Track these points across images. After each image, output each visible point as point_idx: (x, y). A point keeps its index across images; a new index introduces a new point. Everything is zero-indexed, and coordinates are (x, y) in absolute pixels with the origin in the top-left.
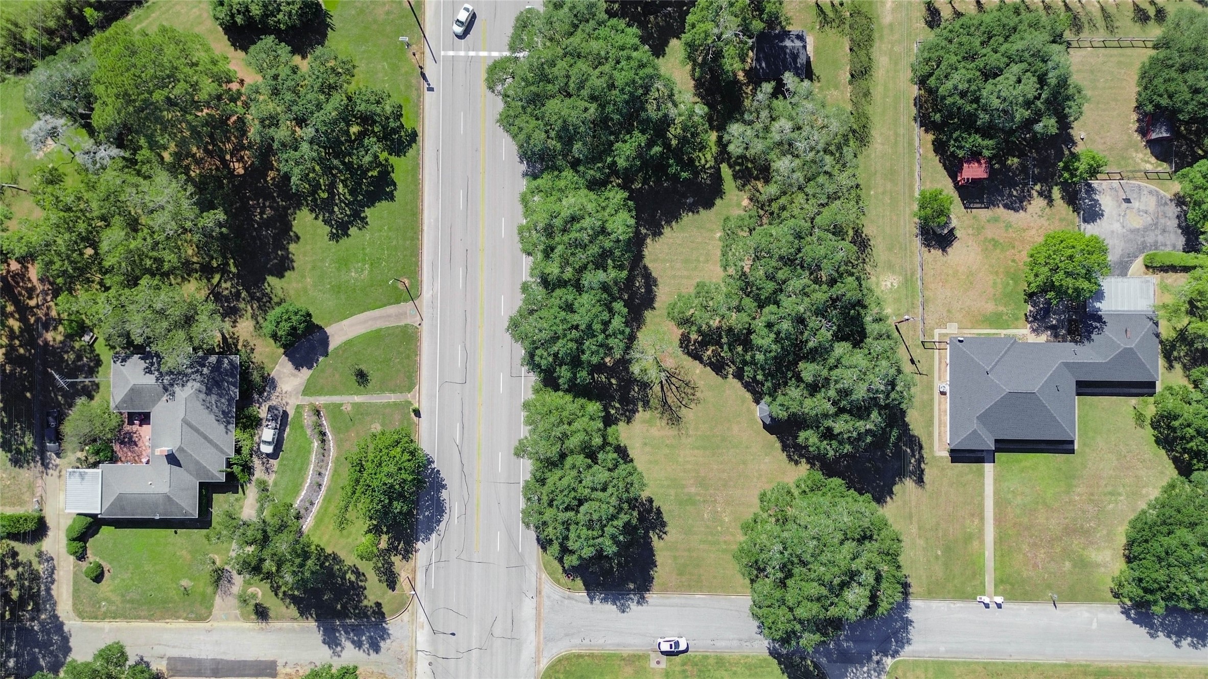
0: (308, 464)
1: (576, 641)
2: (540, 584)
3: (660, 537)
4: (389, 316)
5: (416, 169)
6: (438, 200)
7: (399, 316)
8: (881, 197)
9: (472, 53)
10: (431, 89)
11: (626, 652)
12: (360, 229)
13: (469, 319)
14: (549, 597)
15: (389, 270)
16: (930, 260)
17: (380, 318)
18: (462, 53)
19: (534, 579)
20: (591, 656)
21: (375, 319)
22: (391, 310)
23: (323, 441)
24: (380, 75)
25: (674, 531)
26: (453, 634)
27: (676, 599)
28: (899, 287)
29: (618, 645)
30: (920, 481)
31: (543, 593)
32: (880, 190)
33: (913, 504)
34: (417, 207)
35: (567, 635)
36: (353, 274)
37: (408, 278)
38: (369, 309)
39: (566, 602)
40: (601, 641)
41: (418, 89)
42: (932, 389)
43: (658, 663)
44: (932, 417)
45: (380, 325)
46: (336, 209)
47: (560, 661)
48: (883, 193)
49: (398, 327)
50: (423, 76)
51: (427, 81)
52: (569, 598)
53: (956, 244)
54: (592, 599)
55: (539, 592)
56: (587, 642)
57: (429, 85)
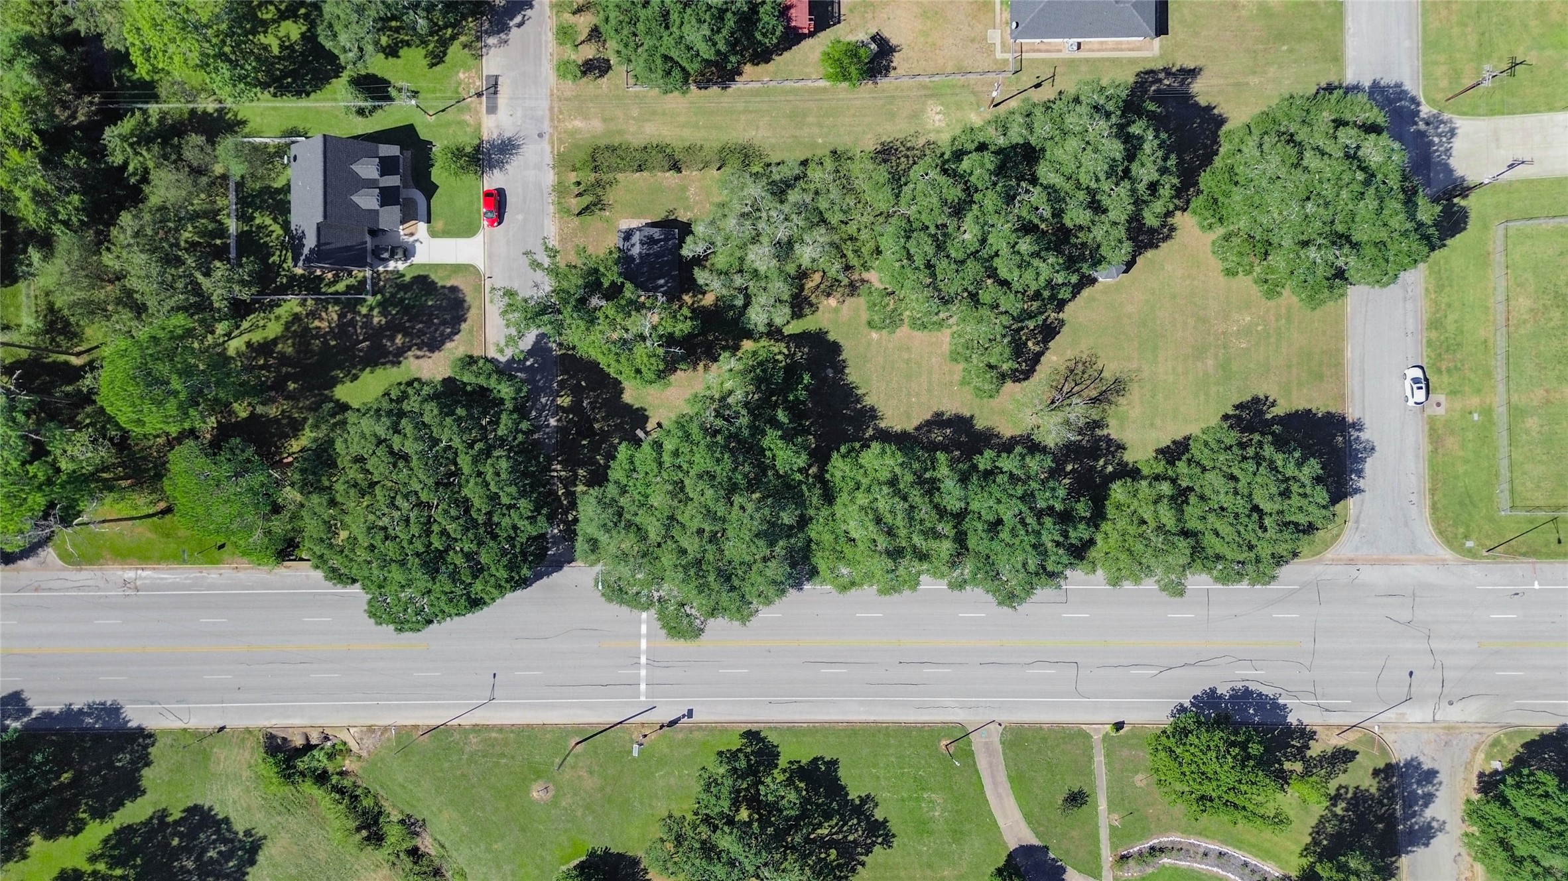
0: (1193, 871)
1: (1414, 511)
2: (1341, 560)
3: (1273, 404)
4: (991, 764)
5: (794, 730)
6: (835, 702)
7: (990, 752)
8: (825, 130)
9: (643, 660)
10: (690, 713)
11: (1426, 447)
12: (876, 805)
13: (992, 660)
14: (1357, 549)
15: (930, 766)
16: (906, 66)
17: (993, 776)
18: (643, 672)
19: (1334, 569)
20: (1433, 491)
21: (995, 784)
22: (982, 763)
23: (1162, 850)
24: (672, 781)
25: (1265, 386)
26: (1411, 674)
27: (1353, 382)
28: (942, 104)
29: (1417, 456)
30: (1193, 73)
31: (1352, 556)
32: (816, 130)
33: (1222, 81)
34: (845, 730)
35: (1406, 524)
36: (937, 814)
37: (940, 741)
38: (983, 793)
39: (1362, 525)
40: (1413, 479)
41: (691, 730)
42: (1072, 61)
43: (1438, 405)
44: (1108, 59)
45: (1002, 777)
46: (851, 838)
47: (1441, 533)
48: (821, 126)
49: (1004, 754)
50: (672, 723)
51: (679, 719)
52: (1357, 522)
53: (886, 34)
54: (1358, 491)
55: (1351, 562)
56: (1414, 498)
57: (684, 716)
